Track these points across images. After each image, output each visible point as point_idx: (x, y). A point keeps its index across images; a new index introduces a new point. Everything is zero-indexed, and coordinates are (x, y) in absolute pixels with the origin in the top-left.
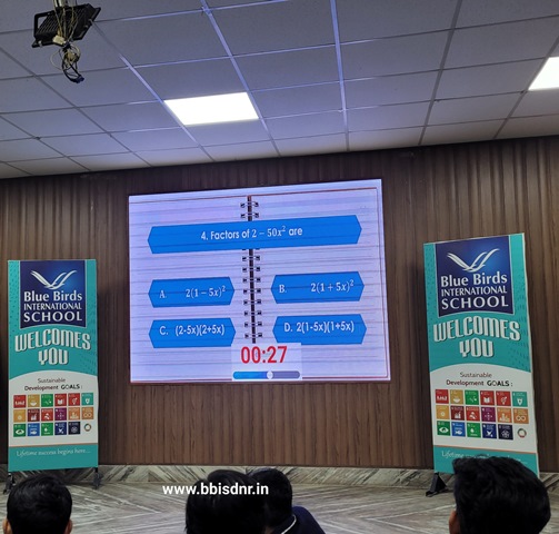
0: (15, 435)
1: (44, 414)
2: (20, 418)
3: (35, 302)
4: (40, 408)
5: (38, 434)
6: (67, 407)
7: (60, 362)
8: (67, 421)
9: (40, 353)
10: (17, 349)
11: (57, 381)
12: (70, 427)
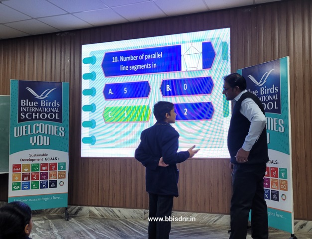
0: (13, 189)
1: (33, 176)
2: (17, 178)
3: (29, 106)
4: (31, 172)
5: (29, 189)
6: (49, 171)
7: (45, 144)
8: (49, 180)
9: (31, 138)
10: (15, 136)
11: (42, 155)
12: (50, 184)
